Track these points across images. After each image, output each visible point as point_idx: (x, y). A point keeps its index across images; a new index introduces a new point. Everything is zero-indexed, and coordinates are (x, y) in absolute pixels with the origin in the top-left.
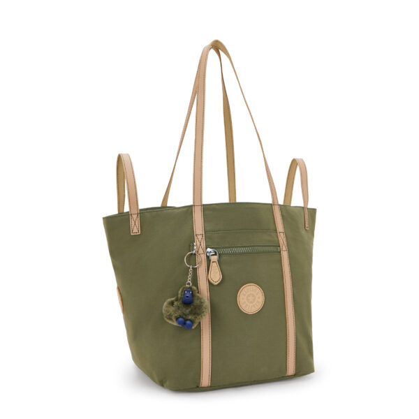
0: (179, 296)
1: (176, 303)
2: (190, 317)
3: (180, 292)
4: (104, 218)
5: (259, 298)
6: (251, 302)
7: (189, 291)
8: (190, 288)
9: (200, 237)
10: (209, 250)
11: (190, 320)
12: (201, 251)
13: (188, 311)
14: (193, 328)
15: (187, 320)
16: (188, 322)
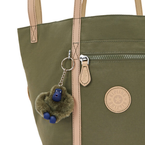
0: (51, 93)
1: (47, 98)
2: (55, 114)
3: (52, 89)
4: (18, 29)
5: (126, 99)
6: (118, 103)
7: (59, 91)
8: (61, 88)
9: (76, 45)
10: (82, 56)
11: (54, 116)
12: (75, 57)
13: (55, 107)
14: (56, 122)
15: (53, 115)
16: (52, 118)
